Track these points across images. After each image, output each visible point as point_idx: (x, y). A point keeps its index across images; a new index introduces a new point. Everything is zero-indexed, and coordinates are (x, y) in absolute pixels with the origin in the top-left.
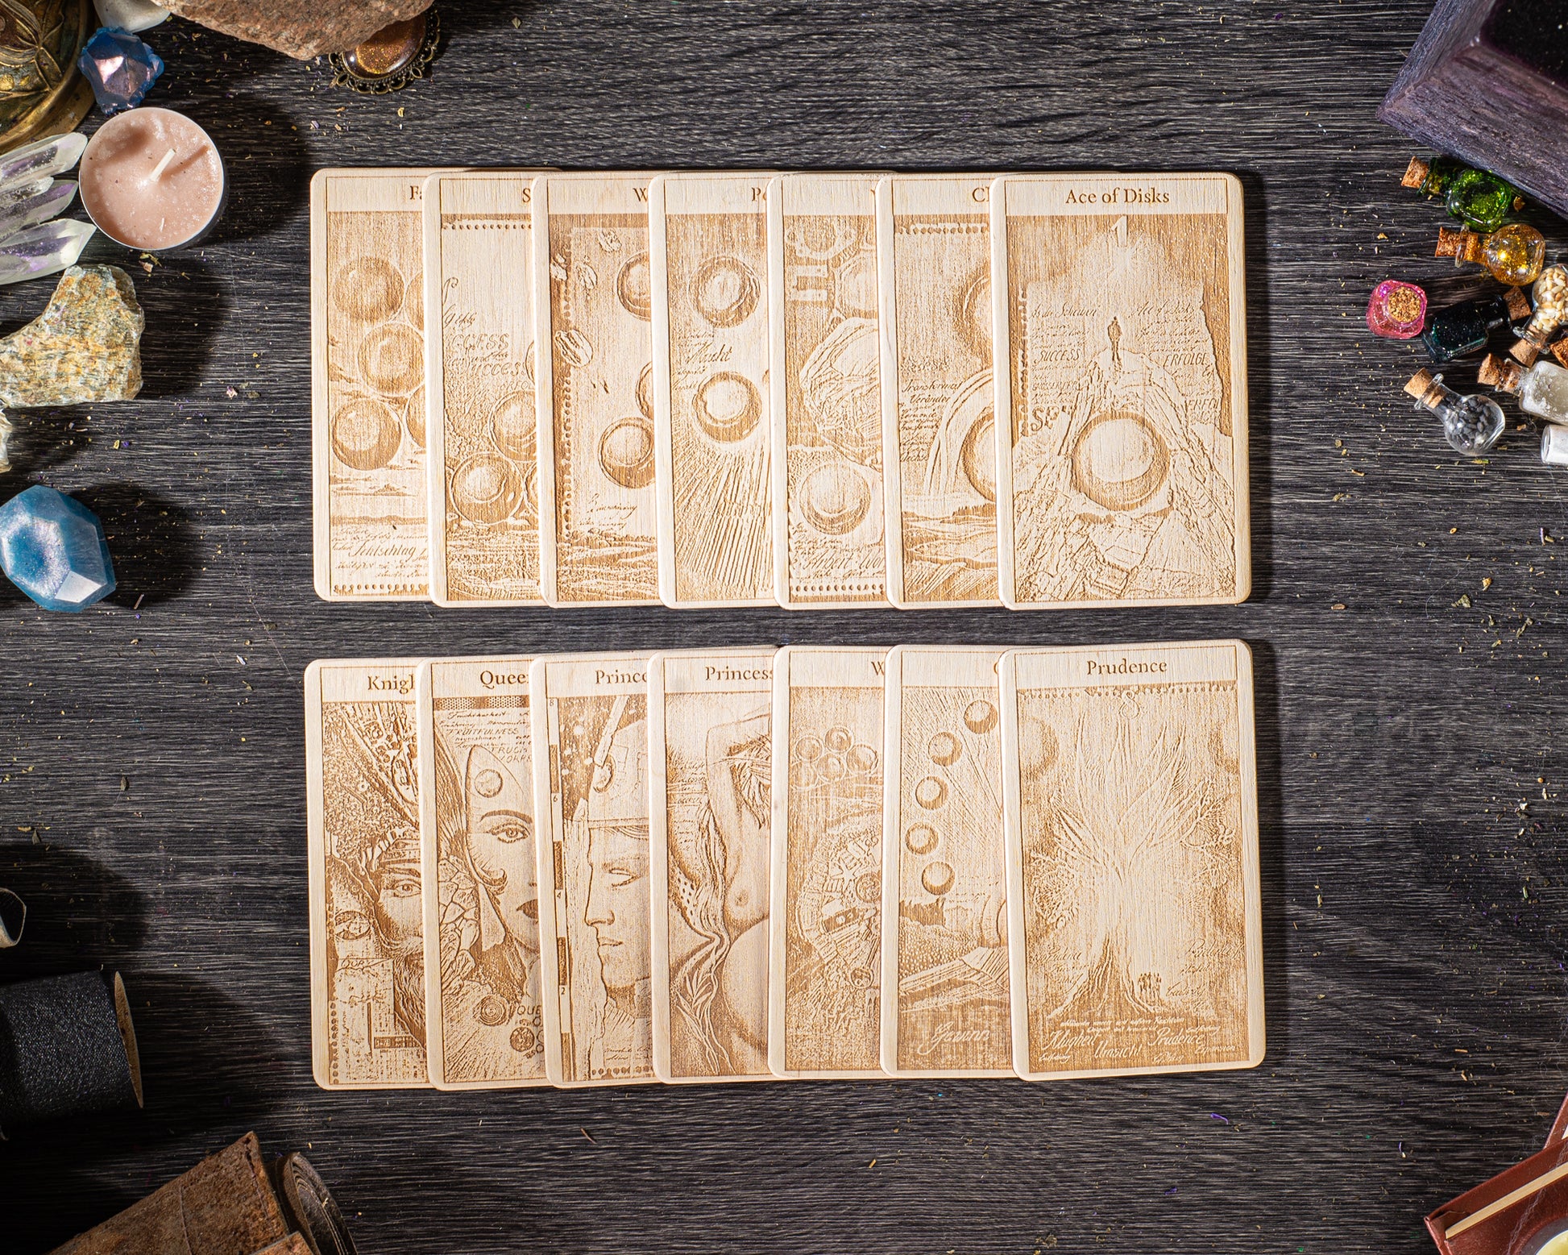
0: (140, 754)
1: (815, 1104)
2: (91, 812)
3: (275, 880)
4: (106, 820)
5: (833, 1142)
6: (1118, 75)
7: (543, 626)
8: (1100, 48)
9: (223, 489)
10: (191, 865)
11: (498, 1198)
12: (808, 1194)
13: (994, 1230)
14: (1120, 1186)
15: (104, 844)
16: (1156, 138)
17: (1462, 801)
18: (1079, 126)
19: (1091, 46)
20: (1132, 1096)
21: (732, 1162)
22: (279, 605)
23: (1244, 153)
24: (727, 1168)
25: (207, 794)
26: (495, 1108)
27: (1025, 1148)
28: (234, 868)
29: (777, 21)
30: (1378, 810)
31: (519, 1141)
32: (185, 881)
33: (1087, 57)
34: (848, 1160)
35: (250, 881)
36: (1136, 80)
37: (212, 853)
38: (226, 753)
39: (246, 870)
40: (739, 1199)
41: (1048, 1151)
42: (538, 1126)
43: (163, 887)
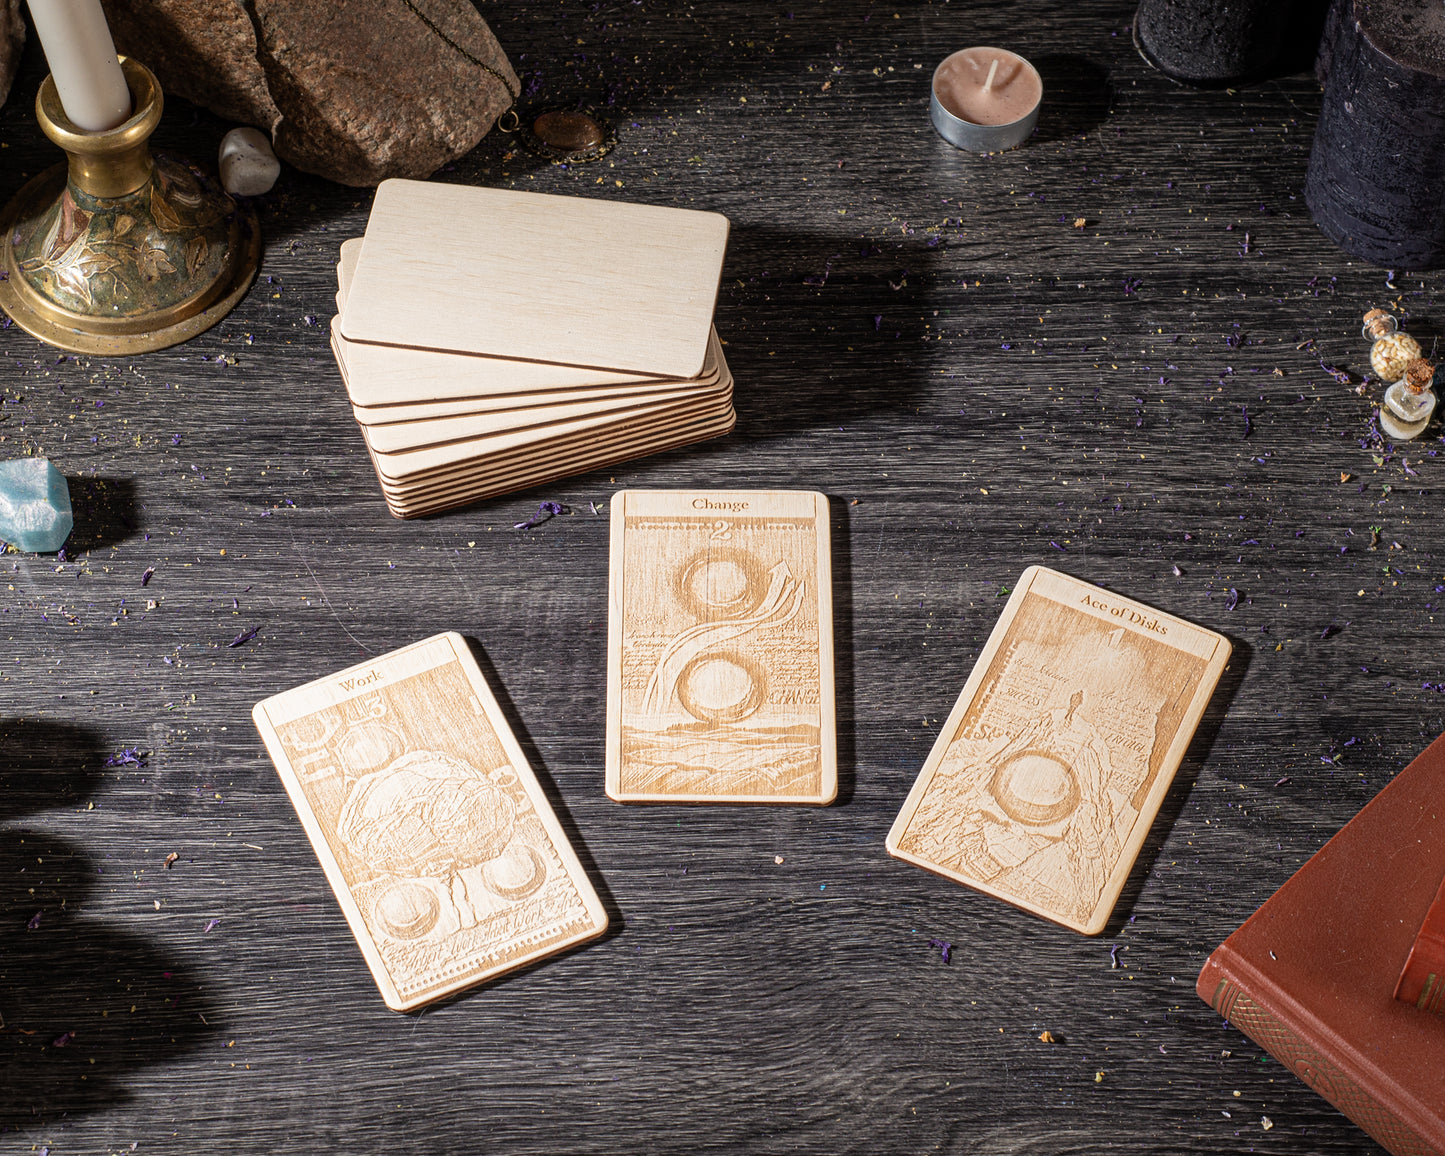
0: (198, 669)
1: (798, 939)
2: (152, 711)
4: (164, 717)
5: (816, 969)
6: (1011, 220)
7: (552, 578)
8: (997, 203)
9: (285, 483)
10: (235, 751)
11: (502, 1017)
12: (794, 1013)
13: (970, 1044)
14: (1088, 1006)
15: (160, 735)
16: (1047, 258)
17: (1359, 702)
18: (985, 251)
19: (990, 202)
21: (723, 986)
22: (327, 563)
23: (1118, 267)
24: (718, 991)
25: (254, 698)
27: (996, 975)
29: (742, 189)
30: (1286, 708)
32: (230, 764)
33: (986, 209)
34: (831, 985)
36: (1027, 223)
37: (256, 742)
38: (273, 668)
40: (730, 1018)
41: (1017, 976)
43: (210, 768)
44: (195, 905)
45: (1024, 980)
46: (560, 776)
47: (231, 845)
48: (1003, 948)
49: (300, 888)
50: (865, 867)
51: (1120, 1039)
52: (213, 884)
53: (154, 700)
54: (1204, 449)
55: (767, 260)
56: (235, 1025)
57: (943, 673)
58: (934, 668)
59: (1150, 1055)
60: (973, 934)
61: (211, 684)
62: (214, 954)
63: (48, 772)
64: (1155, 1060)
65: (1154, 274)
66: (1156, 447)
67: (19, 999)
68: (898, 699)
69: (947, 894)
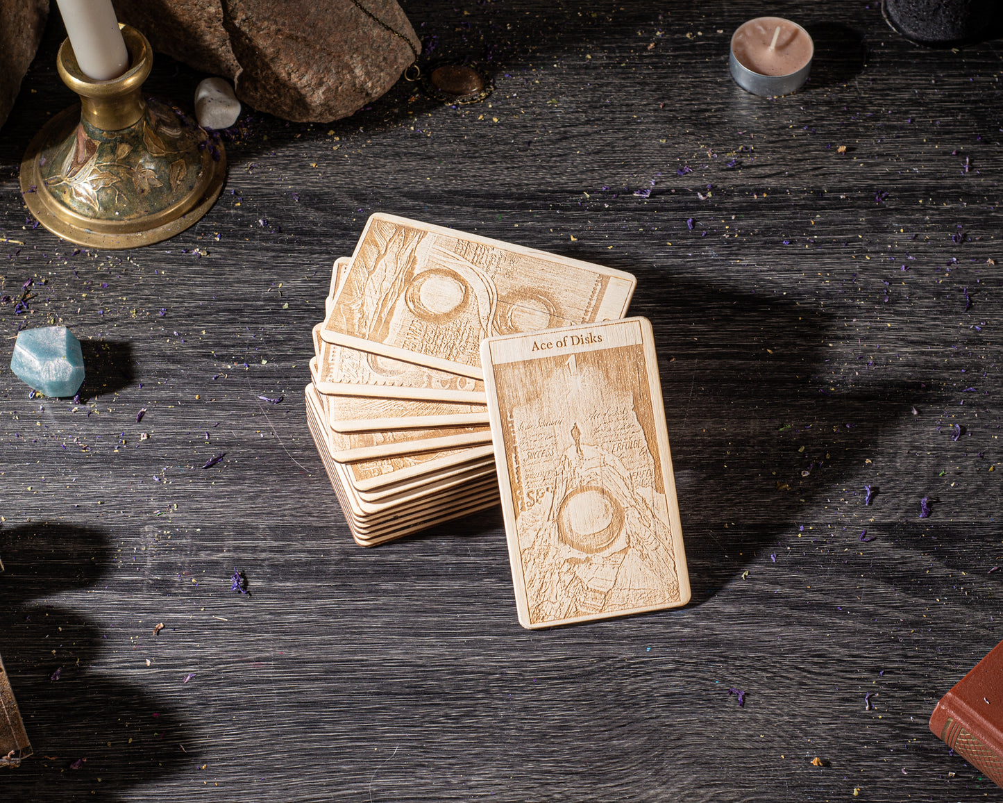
0: (179, 485)
1: (630, 687)
2: (144, 517)
3: (264, 555)
4: (154, 521)
5: (643, 711)
6: (790, 147)
8: (780, 135)
9: (244, 345)
10: (207, 547)
11: (407, 747)
12: (627, 744)
13: (760, 767)
14: (848, 739)
15: (150, 535)
16: (817, 175)
18: (770, 170)
19: (774, 134)
20: (851, 682)
21: (573, 724)
22: (276, 405)
23: (870, 182)
24: (570, 728)
25: (222, 507)
26: (407, 690)
27: (779, 715)
28: (237, 549)
29: (587, 124)
30: (997, 514)
31: (424, 711)
32: (203, 556)
33: (771, 139)
34: (654, 723)
35: (246, 556)
36: (802, 149)
37: (222, 540)
38: (236, 484)
39: (244, 550)
40: (580, 747)
41: (794, 716)
42: (437, 701)
43: (187, 559)
44: (176, 662)
45: (800, 719)
46: (451, 566)
47: (204, 617)
48: (784, 695)
49: (255, 650)
50: (680, 634)
51: (871, 763)
52: (190, 647)
53: (146, 509)
54: (935, 319)
55: (606, 178)
56: (207, 752)
57: (739, 487)
58: (732, 484)
59: (895, 776)
60: (762, 684)
61: (189, 497)
62: (191, 700)
63: (66, 562)
64: (898, 779)
65: (897, 188)
66: (899, 318)
67: (45, 733)
68: (705, 507)
69: (742, 654)
